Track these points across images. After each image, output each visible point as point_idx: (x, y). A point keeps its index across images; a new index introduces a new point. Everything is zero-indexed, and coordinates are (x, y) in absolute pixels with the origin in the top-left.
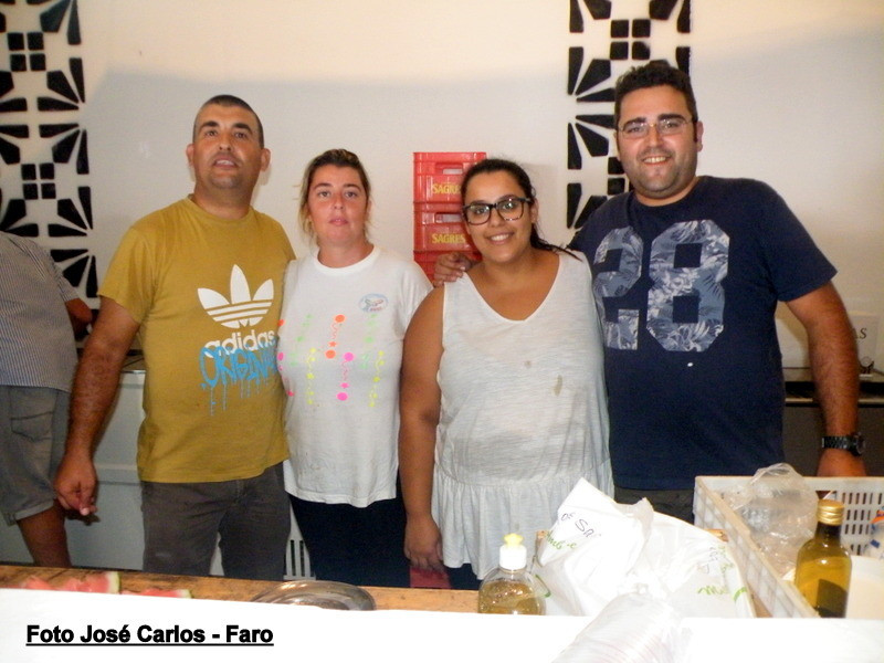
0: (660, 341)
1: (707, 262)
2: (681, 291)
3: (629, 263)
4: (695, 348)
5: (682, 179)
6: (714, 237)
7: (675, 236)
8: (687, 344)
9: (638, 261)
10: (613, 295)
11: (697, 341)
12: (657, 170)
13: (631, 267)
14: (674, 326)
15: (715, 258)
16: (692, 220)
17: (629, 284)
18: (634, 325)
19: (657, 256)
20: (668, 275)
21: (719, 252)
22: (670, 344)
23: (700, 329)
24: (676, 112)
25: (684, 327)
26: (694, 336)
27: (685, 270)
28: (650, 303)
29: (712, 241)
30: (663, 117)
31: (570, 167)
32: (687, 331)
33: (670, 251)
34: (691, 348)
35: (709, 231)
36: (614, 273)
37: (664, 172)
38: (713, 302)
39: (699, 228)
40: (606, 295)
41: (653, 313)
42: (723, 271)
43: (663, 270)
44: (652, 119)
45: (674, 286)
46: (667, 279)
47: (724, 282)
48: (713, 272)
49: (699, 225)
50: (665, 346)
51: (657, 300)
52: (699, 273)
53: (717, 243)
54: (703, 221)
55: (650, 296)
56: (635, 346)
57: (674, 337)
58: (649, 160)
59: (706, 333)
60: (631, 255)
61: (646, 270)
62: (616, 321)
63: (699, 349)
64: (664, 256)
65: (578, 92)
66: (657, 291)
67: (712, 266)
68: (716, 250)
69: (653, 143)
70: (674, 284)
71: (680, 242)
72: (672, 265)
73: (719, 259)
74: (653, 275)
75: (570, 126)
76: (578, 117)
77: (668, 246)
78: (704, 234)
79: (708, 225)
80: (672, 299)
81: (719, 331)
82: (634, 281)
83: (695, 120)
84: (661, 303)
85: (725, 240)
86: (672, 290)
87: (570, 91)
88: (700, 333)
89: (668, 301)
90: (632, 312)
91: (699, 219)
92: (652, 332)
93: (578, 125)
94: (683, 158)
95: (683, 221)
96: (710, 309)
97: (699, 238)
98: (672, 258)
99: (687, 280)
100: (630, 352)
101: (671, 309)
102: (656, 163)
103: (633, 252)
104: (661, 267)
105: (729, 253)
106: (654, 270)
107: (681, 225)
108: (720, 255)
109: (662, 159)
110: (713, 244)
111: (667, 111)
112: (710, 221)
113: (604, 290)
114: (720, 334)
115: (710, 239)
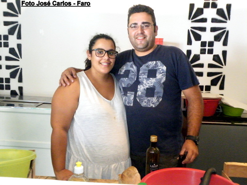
0: (140, 103)
1: (159, 76)
2: (149, 86)
3: (132, 75)
4: (152, 106)
5: (150, 45)
6: (161, 67)
7: (147, 66)
8: (150, 105)
9: (135, 75)
10: (126, 86)
11: (153, 104)
12: (141, 42)
13: (133, 77)
14: (145, 98)
15: (161, 75)
16: (154, 61)
17: (131, 83)
18: (132, 97)
19: (141, 73)
20: (145, 80)
21: (163, 73)
22: (144, 104)
23: (154, 99)
24: (148, 22)
25: (149, 98)
26: (152, 101)
27: (151, 78)
28: (138, 89)
29: (160, 68)
30: (143, 23)
31: (188, 44)
32: (150, 100)
33: (146, 72)
34: (151, 106)
35: (159, 65)
36: (127, 78)
37: (143, 42)
38: (160, 90)
39: (156, 64)
40: (124, 86)
41: (139, 93)
42: (164, 79)
43: (144, 78)
44: (140, 24)
45: (147, 84)
46: (145, 82)
47: (164, 83)
48: (161, 79)
49: (156, 63)
50: (142, 105)
51: (141, 89)
52: (156, 80)
53: (162, 69)
54: (157, 61)
55: (138, 87)
56: (132, 105)
57: (145, 102)
58: (138, 38)
59: (156, 101)
60: (133, 72)
61: (138, 78)
62: (126, 96)
63: (154, 106)
64: (144, 73)
65: (192, 19)
66: (141, 86)
67: (160, 77)
68: (161, 72)
69: (140, 32)
70: (147, 83)
71: (150, 69)
72: (146, 77)
73: (163, 75)
74: (140, 80)
75: (189, 30)
76: (191, 28)
77: (145, 70)
78: (158, 66)
79: (159, 63)
80: (146, 89)
81: (161, 100)
82: (133, 81)
83: (155, 25)
84: (142, 90)
85: (165, 68)
86: (146, 85)
87: (189, 19)
88: (154, 101)
89: (145, 89)
90: (132, 93)
91: (156, 60)
92: (138, 100)
93: (191, 30)
94: (150, 38)
95: (150, 61)
96: (158, 93)
97: (156, 67)
98: (147, 74)
99: (152, 82)
100: (130, 106)
101: (145, 92)
102: (141, 39)
103: (134, 71)
104: (143, 77)
105: (166, 73)
106: (140, 78)
107: (150, 63)
108: (163, 74)
109: (143, 38)
110: (161, 70)
111: (145, 21)
112: (160, 62)
113: (123, 84)
114: (161, 101)
115: (159, 68)
